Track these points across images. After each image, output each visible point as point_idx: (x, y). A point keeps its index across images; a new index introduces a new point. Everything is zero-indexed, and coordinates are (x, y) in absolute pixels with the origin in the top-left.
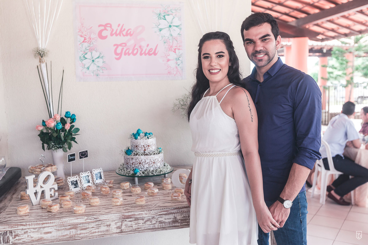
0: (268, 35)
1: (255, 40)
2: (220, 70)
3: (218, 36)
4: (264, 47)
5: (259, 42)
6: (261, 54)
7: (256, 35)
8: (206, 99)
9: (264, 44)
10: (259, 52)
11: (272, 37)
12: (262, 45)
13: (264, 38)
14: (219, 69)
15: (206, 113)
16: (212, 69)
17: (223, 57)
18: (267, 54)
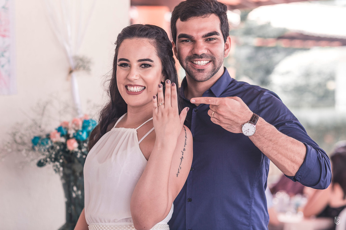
0: (215, 33)
1: (196, 38)
2: (145, 88)
3: (147, 32)
4: (208, 50)
5: (201, 42)
6: (203, 59)
7: (199, 31)
8: (119, 132)
9: (209, 45)
10: (201, 57)
11: (221, 37)
12: (205, 47)
13: (209, 37)
14: (143, 86)
15: (117, 154)
16: (131, 85)
17: (150, 68)
18: (213, 60)
